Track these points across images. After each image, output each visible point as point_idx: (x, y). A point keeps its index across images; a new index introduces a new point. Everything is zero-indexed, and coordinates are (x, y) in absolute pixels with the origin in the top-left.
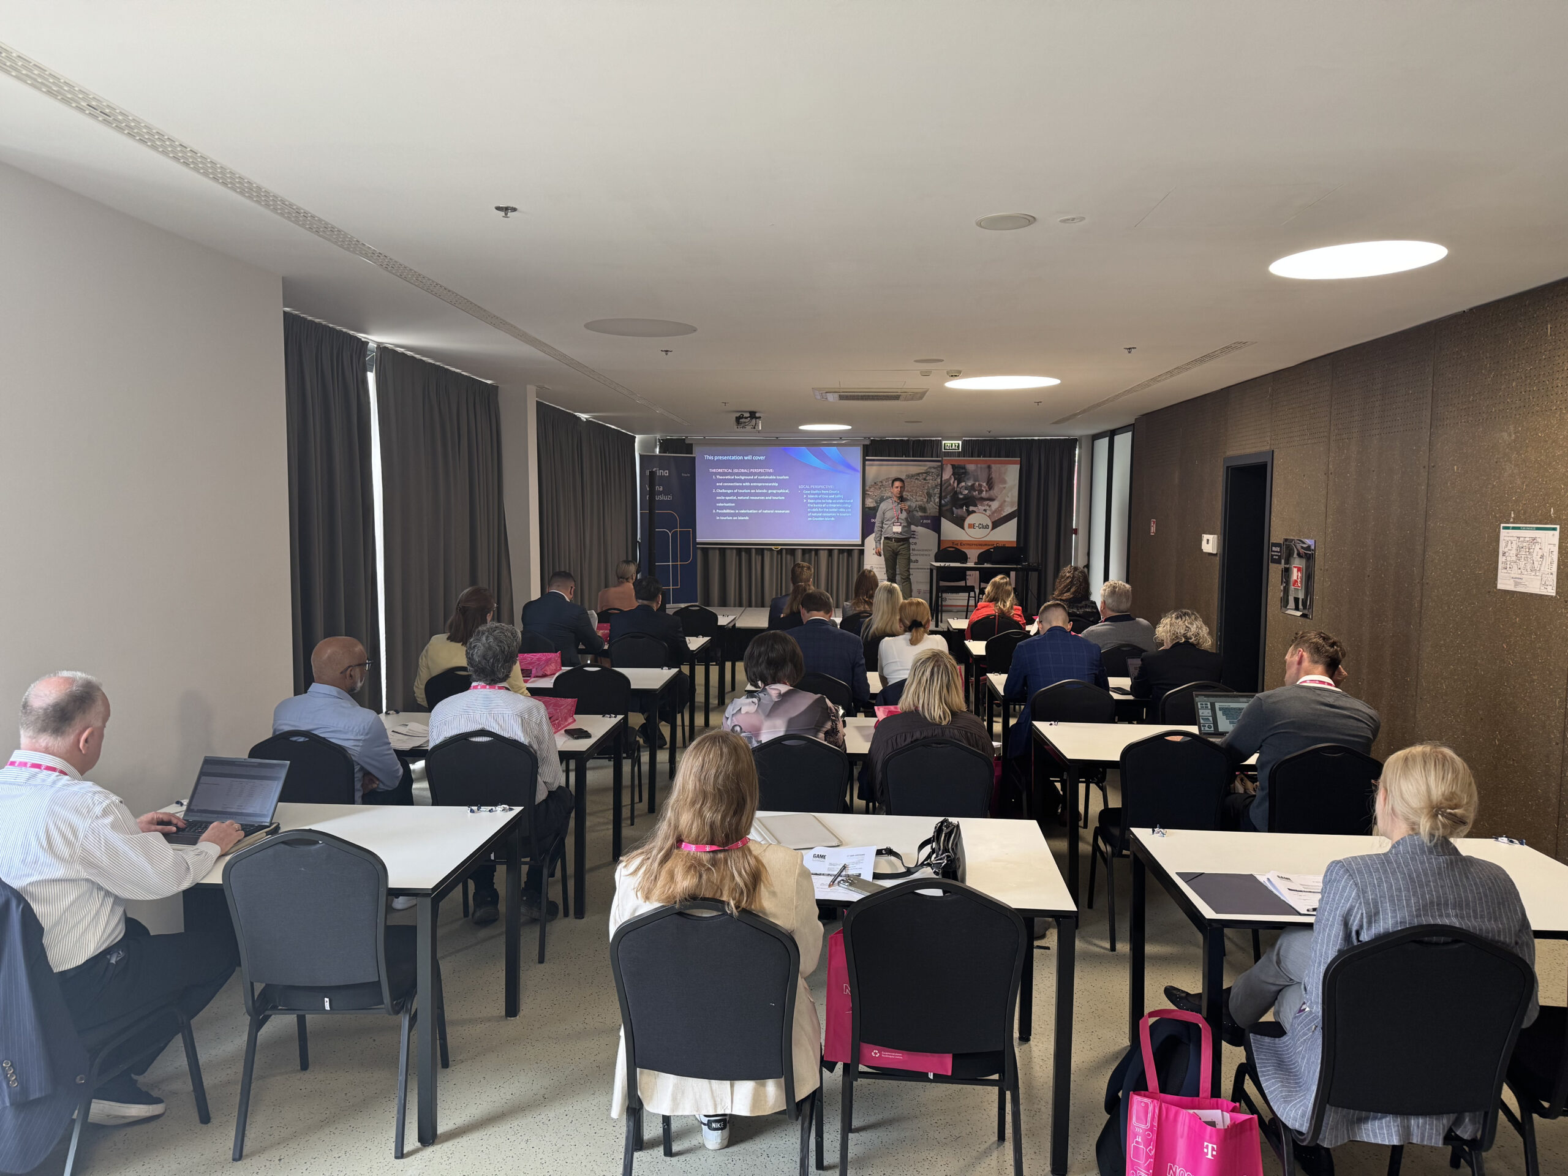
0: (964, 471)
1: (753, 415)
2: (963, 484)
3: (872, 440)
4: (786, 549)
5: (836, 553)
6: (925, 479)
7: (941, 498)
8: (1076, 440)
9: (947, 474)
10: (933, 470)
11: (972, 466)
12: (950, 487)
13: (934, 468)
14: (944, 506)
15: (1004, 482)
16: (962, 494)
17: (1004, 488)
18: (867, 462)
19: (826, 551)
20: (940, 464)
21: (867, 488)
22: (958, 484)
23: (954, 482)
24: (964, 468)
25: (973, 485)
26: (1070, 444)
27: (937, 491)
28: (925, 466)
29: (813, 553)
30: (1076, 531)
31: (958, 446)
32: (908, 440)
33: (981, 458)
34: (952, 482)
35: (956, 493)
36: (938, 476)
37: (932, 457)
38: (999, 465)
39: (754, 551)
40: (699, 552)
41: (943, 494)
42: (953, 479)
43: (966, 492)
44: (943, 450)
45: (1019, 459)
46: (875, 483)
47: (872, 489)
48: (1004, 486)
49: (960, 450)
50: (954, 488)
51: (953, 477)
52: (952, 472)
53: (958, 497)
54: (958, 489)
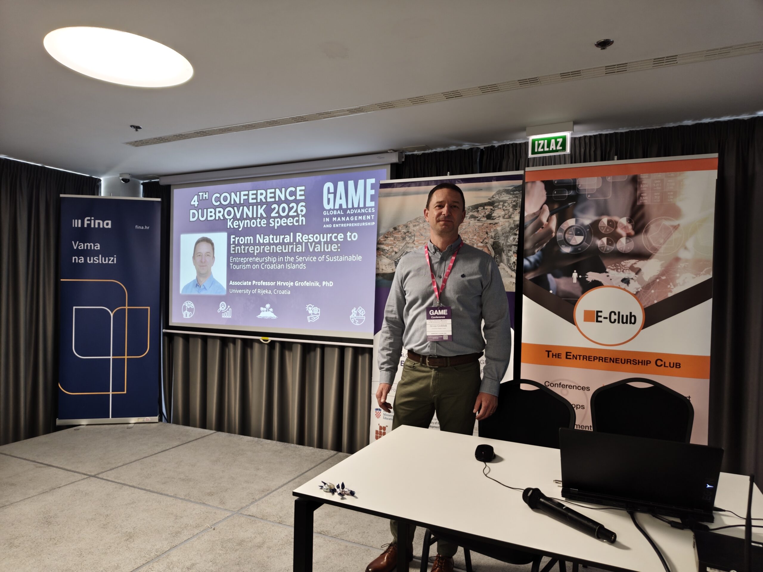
0: (572, 193)
2: (571, 222)
3: (407, 155)
6: (489, 217)
9: (536, 203)
10: (505, 197)
12: (540, 231)
13: (507, 192)
14: (530, 271)
16: (568, 244)
17: (676, 228)
20: (519, 182)
22: (560, 223)
23: (550, 220)
24: (573, 186)
25: (595, 224)
27: (514, 239)
28: (489, 189)
31: (564, 145)
33: (616, 162)
34: (544, 219)
35: (554, 244)
36: (515, 208)
38: (660, 175)
41: (527, 246)
42: (547, 213)
43: (578, 239)
44: (530, 155)
45: (716, 155)
46: (395, 229)
47: (390, 240)
48: (676, 223)
49: (568, 150)
50: (551, 231)
51: (546, 207)
52: (544, 198)
53: (559, 251)
54: (559, 234)
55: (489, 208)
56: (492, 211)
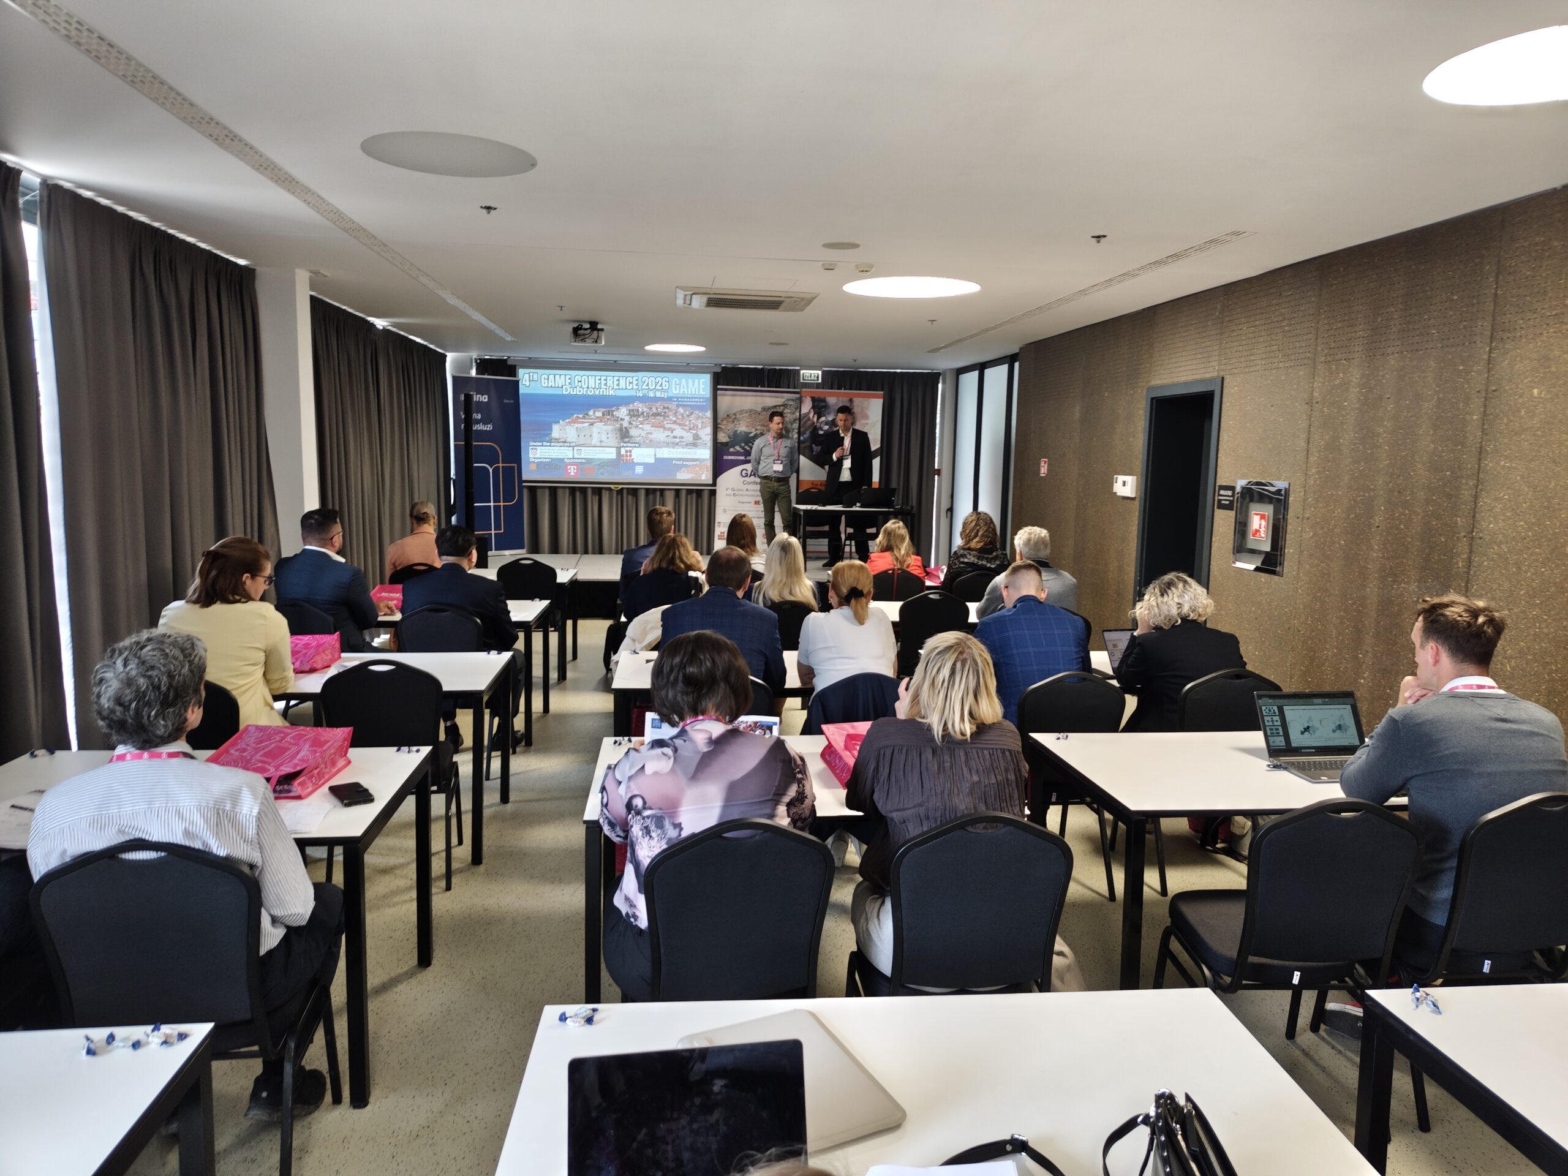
0: (824, 404)
1: (594, 326)
2: (823, 419)
3: (723, 367)
4: (627, 489)
5: (683, 495)
7: (799, 433)
8: (938, 375)
9: (807, 407)
10: (791, 403)
11: (834, 399)
12: (809, 422)
13: (792, 400)
14: (804, 442)
15: (866, 417)
16: (822, 430)
17: (867, 424)
18: (719, 392)
19: (673, 492)
20: (798, 396)
21: (719, 421)
22: (818, 419)
23: (813, 417)
24: (824, 401)
25: (834, 420)
26: (933, 378)
27: (796, 426)
28: (782, 397)
29: (658, 493)
30: (938, 472)
31: (818, 377)
32: (762, 369)
33: (842, 391)
34: (811, 416)
35: (815, 429)
36: (796, 409)
37: (789, 388)
38: (860, 399)
39: (590, 492)
40: (525, 492)
41: (802, 430)
42: (812, 413)
43: (826, 427)
44: (802, 381)
45: (882, 393)
46: (728, 416)
47: (725, 422)
48: (867, 422)
49: (820, 381)
50: (814, 423)
51: (812, 410)
52: (811, 406)
53: (818, 433)
54: (818, 424)
55: (782, 408)
56: (784, 409)
